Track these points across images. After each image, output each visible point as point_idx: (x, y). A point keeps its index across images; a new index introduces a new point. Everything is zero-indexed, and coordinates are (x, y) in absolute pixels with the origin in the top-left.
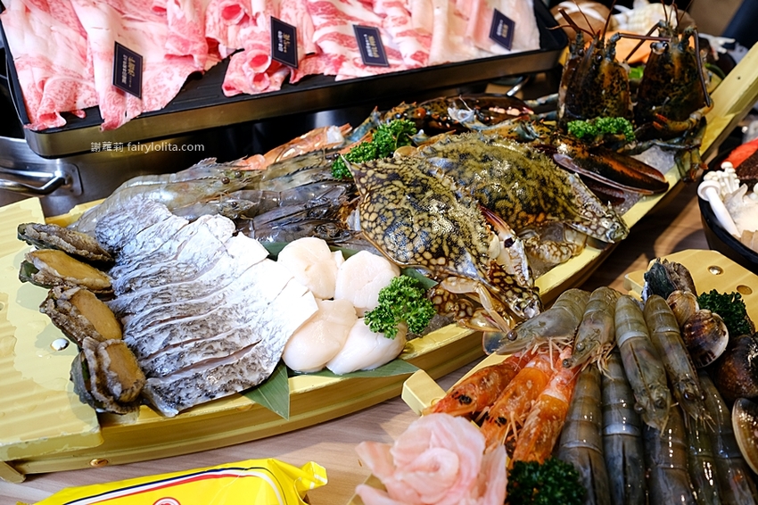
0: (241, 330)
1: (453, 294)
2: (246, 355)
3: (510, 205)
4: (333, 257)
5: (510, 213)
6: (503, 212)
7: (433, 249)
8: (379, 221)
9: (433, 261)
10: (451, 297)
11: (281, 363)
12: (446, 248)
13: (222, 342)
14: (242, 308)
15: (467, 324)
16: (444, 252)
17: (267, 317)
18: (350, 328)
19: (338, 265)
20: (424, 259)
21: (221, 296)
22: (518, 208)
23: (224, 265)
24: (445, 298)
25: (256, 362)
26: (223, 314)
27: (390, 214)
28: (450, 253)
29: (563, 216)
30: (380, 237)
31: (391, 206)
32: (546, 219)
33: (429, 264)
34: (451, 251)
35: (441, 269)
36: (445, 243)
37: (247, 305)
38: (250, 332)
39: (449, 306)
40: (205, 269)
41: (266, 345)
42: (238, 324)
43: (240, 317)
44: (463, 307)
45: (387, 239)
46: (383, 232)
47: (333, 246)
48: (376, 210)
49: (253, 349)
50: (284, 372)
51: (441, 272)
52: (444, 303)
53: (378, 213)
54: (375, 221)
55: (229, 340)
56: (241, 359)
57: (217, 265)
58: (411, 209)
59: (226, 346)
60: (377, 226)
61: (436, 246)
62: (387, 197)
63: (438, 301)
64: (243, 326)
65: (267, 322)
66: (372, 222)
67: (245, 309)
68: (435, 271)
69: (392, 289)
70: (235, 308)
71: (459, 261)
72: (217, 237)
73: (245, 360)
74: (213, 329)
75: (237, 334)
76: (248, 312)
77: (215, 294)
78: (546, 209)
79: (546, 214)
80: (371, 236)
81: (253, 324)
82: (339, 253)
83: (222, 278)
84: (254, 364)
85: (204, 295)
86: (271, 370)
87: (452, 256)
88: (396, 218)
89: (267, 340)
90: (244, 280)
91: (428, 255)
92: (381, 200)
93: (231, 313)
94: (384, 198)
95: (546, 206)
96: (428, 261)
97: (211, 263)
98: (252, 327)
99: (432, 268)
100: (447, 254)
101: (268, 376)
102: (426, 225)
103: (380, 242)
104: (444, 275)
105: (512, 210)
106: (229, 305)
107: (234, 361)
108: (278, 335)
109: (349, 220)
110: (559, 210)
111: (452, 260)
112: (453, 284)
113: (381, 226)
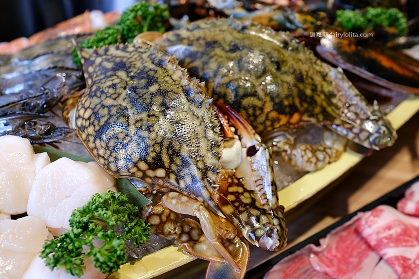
1: (176, 214)
3: (259, 103)
4: (33, 160)
5: (258, 112)
6: (251, 111)
7: (149, 159)
8: (92, 120)
9: (150, 173)
10: (172, 217)
12: (165, 158)
15: (190, 249)
16: (162, 162)
20: (139, 170)
22: (268, 107)
24: (164, 218)
27: (106, 111)
28: (171, 164)
29: (321, 117)
30: (91, 139)
31: (109, 102)
32: (301, 120)
33: (144, 176)
34: (172, 161)
35: (161, 182)
36: (164, 151)
39: (169, 227)
44: (187, 229)
45: (98, 141)
46: (94, 133)
47: (38, 146)
48: (92, 106)
51: (161, 187)
52: (162, 223)
53: (93, 109)
54: (89, 119)
58: (129, 106)
60: (90, 125)
61: (153, 155)
62: (106, 91)
63: (155, 221)
66: (86, 120)
68: (153, 185)
71: (182, 174)
78: (302, 109)
79: (302, 114)
80: (84, 136)
82: (44, 155)
87: (174, 167)
88: (111, 116)
91: (143, 166)
92: (98, 94)
94: (102, 92)
95: (302, 106)
96: (144, 172)
99: (149, 180)
100: (167, 165)
102: (144, 128)
103: (91, 145)
104: (163, 190)
105: (261, 109)
110: (317, 110)
111: (173, 172)
112: (174, 201)
113: (94, 126)
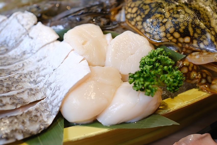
0: (31, 90)
1: (197, 65)
2: (31, 108)
4: (104, 37)
7: (181, 30)
8: (139, 12)
9: (181, 40)
10: (195, 68)
11: (59, 115)
12: (191, 30)
13: (12, 97)
14: (35, 73)
15: (208, 89)
16: (189, 32)
17: (51, 79)
18: (117, 88)
19: (108, 42)
20: (174, 38)
21: (21, 65)
23: (26, 44)
24: (190, 68)
25: (38, 114)
26: (19, 77)
28: (194, 33)
30: (140, 23)
33: (178, 42)
34: (195, 32)
35: (187, 46)
36: (190, 25)
37: (39, 72)
38: (37, 91)
39: (194, 74)
40: (13, 48)
41: (48, 101)
42: (30, 85)
43: (32, 80)
44: (204, 75)
45: (145, 24)
46: (141, 20)
49: (38, 104)
50: (60, 124)
51: (187, 49)
52: (189, 72)
53: (138, 7)
54: (136, 12)
55: (19, 96)
56: (26, 111)
57: (21, 44)
59: (15, 101)
60: (137, 16)
61: (183, 28)
63: (185, 70)
64: (33, 86)
65: (51, 84)
66: (134, 14)
67: (36, 74)
68: (182, 48)
69: (151, 57)
70: (30, 74)
71: (201, 39)
72: (23, 25)
73: (29, 113)
74: (7, 87)
75: (26, 92)
76: (38, 76)
77: (17, 64)
80: (133, 23)
81: (41, 85)
82: (110, 35)
83: (24, 53)
84: (36, 116)
85: (9, 64)
86: (50, 122)
87: (196, 35)
89: (49, 98)
90: (39, 55)
91: (177, 35)
93: (25, 77)
96: (177, 39)
97: (18, 43)
98: (41, 87)
99: (180, 45)
100: (191, 34)
101: (47, 126)
102: (175, 12)
103: (139, 27)
104: (189, 51)
106: (25, 72)
107: (19, 113)
108: (57, 93)
109: (117, 17)
111: (196, 39)
112: (197, 57)
113: (141, 16)
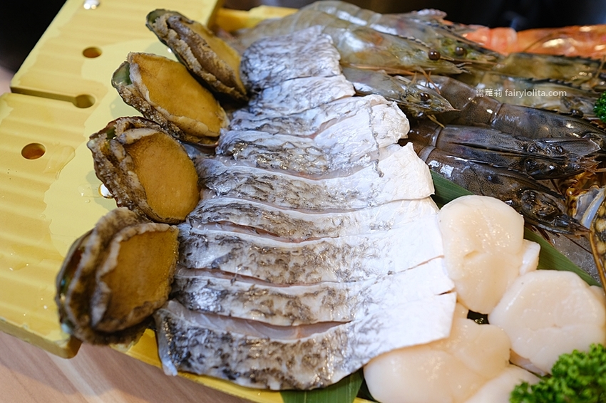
0: (332, 292)
2: (315, 337)
11: (359, 374)
13: (293, 301)
14: (354, 255)
21: (338, 222)
23: (364, 179)
25: (323, 354)
26: (323, 253)
37: (362, 257)
38: (342, 301)
40: (340, 172)
41: (351, 335)
42: (335, 278)
43: (343, 269)
47: (531, 230)
49: (329, 333)
55: (304, 301)
56: (304, 340)
57: (356, 174)
59: (294, 310)
64: (340, 286)
65: (371, 301)
67: (356, 260)
70: (345, 251)
72: (375, 135)
73: (308, 345)
74: (292, 273)
75: (321, 296)
76: (358, 267)
77: (330, 215)
81: (355, 289)
82: (534, 249)
83: (354, 195)
84: (318, 356)
85: (317, 210)
86: (335, 377)
89: (356, 329)
90: (380, 214)
93: (334, 257)
97: (353, 167)
98: (351, 293)
101: (327, 384)
106: (339, 243)
107: (290, 340)
